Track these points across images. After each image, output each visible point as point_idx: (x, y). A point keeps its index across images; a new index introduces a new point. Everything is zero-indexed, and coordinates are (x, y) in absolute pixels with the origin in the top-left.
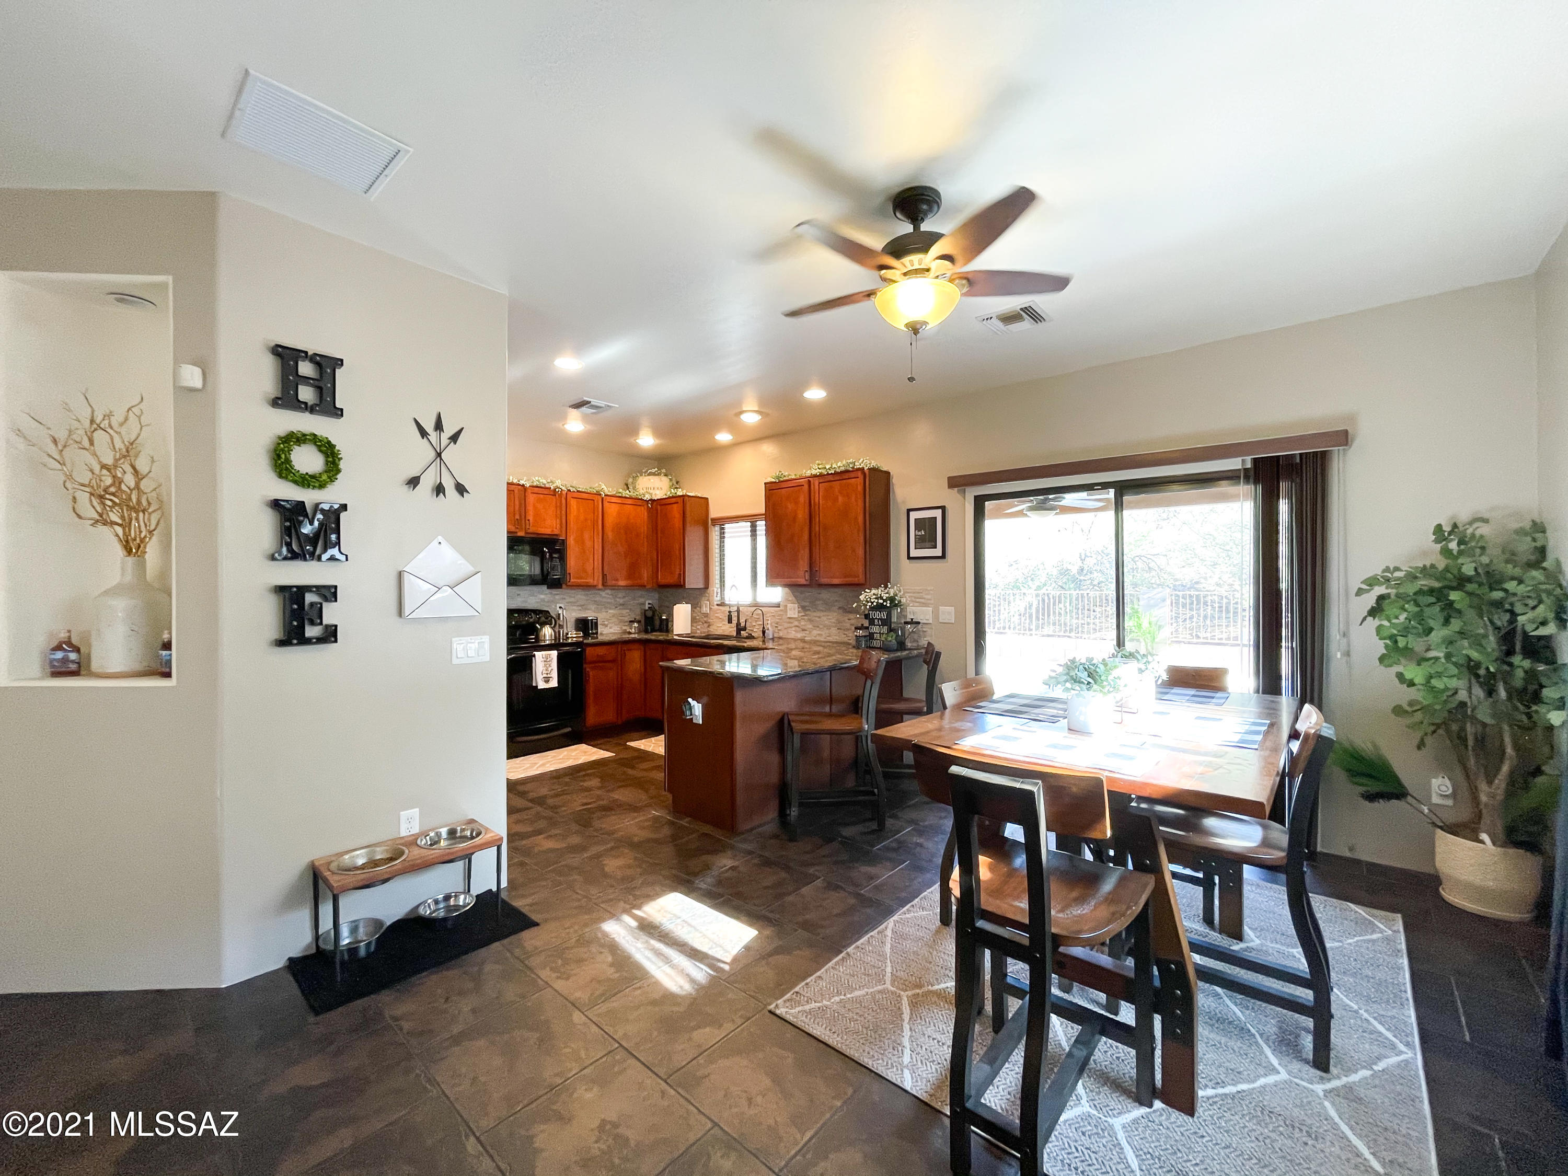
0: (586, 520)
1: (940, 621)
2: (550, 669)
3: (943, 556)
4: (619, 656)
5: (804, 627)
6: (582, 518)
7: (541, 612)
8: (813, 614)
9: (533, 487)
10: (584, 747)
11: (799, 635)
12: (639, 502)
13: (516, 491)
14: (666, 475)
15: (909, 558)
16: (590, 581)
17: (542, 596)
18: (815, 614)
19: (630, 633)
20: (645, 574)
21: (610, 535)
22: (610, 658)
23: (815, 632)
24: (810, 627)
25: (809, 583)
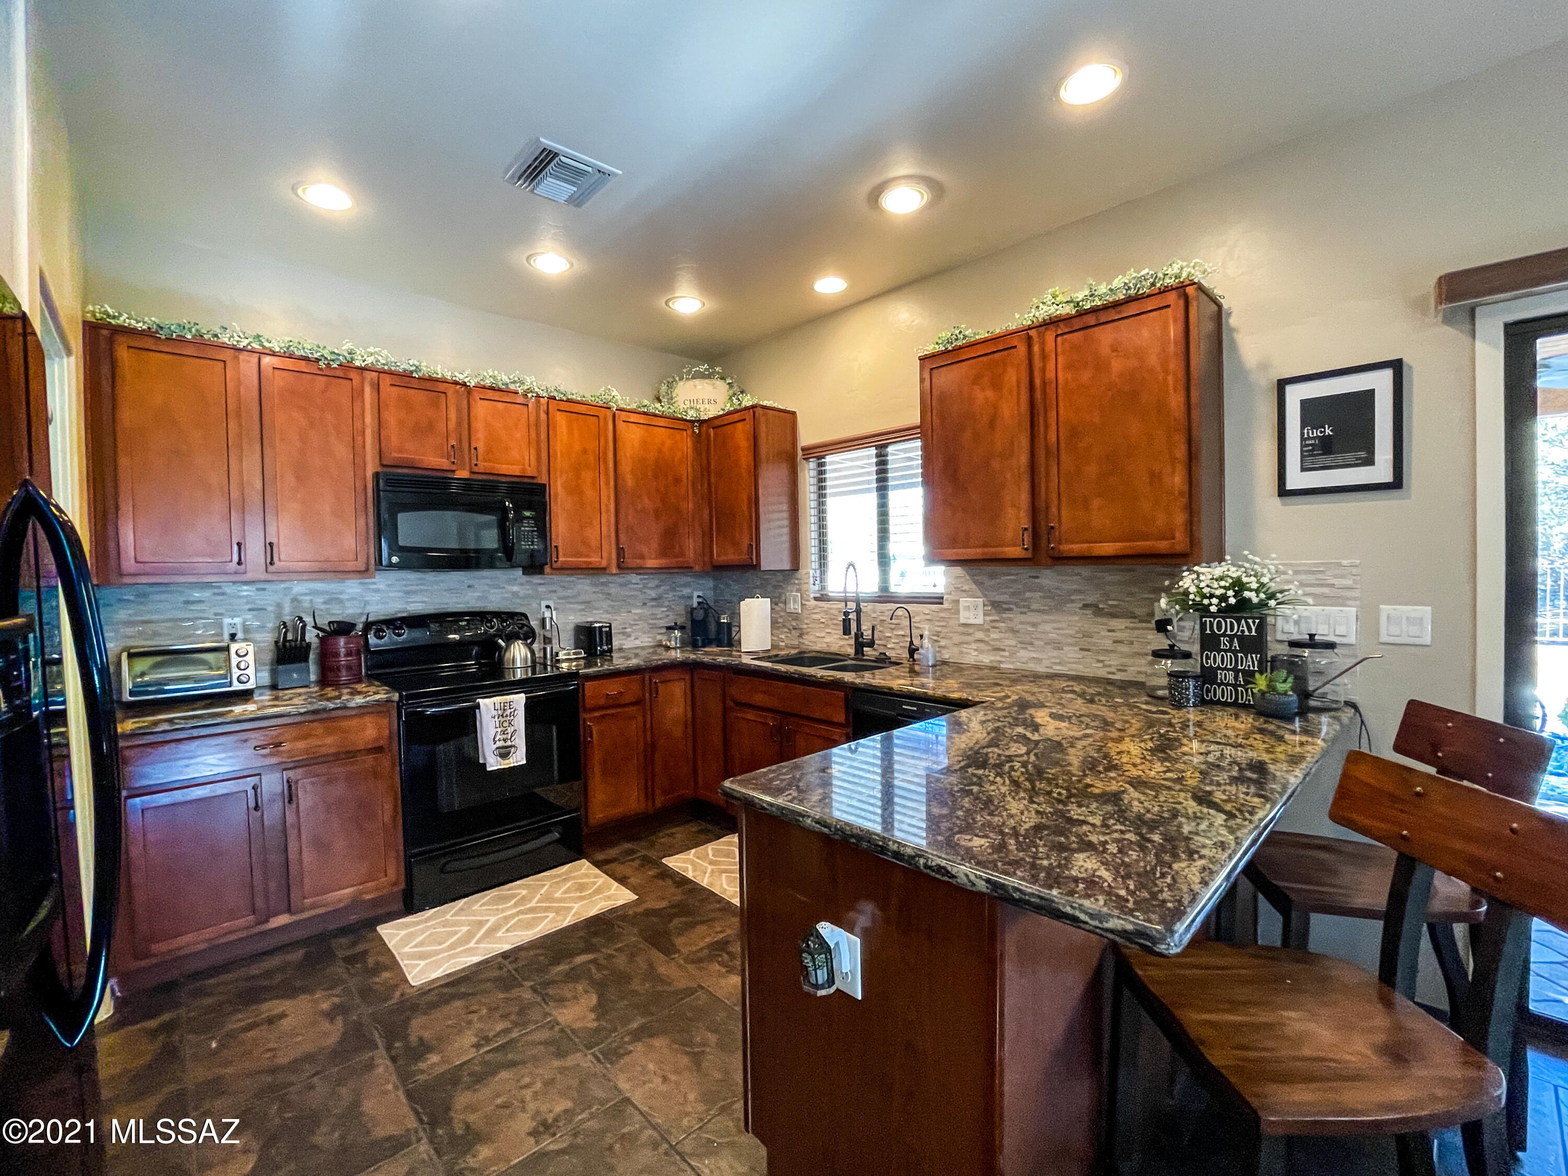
0: (585, 451)
1: (1384, 638)
2: (510, 730)
3: (1397, 483)
4: (647, 695)
5: (997, 644)
6: (577, 447)
7: (512, 615)
8: (1017, 619)
9: (484, 387)
10: (584, 867)
11: (986, 659)
12: (678, 423)
13: (450, 394)
14: (723, 378)
15: (1283, 492)
16: (595, 559)
17: (515, 588)
18: (1024, 618)
19: (668, 648)
20: (691, 547)
21: (629, 481)
22: (627, 699)
23: (1023, 654)
24: (1013, 643)
25: (1029, 555)
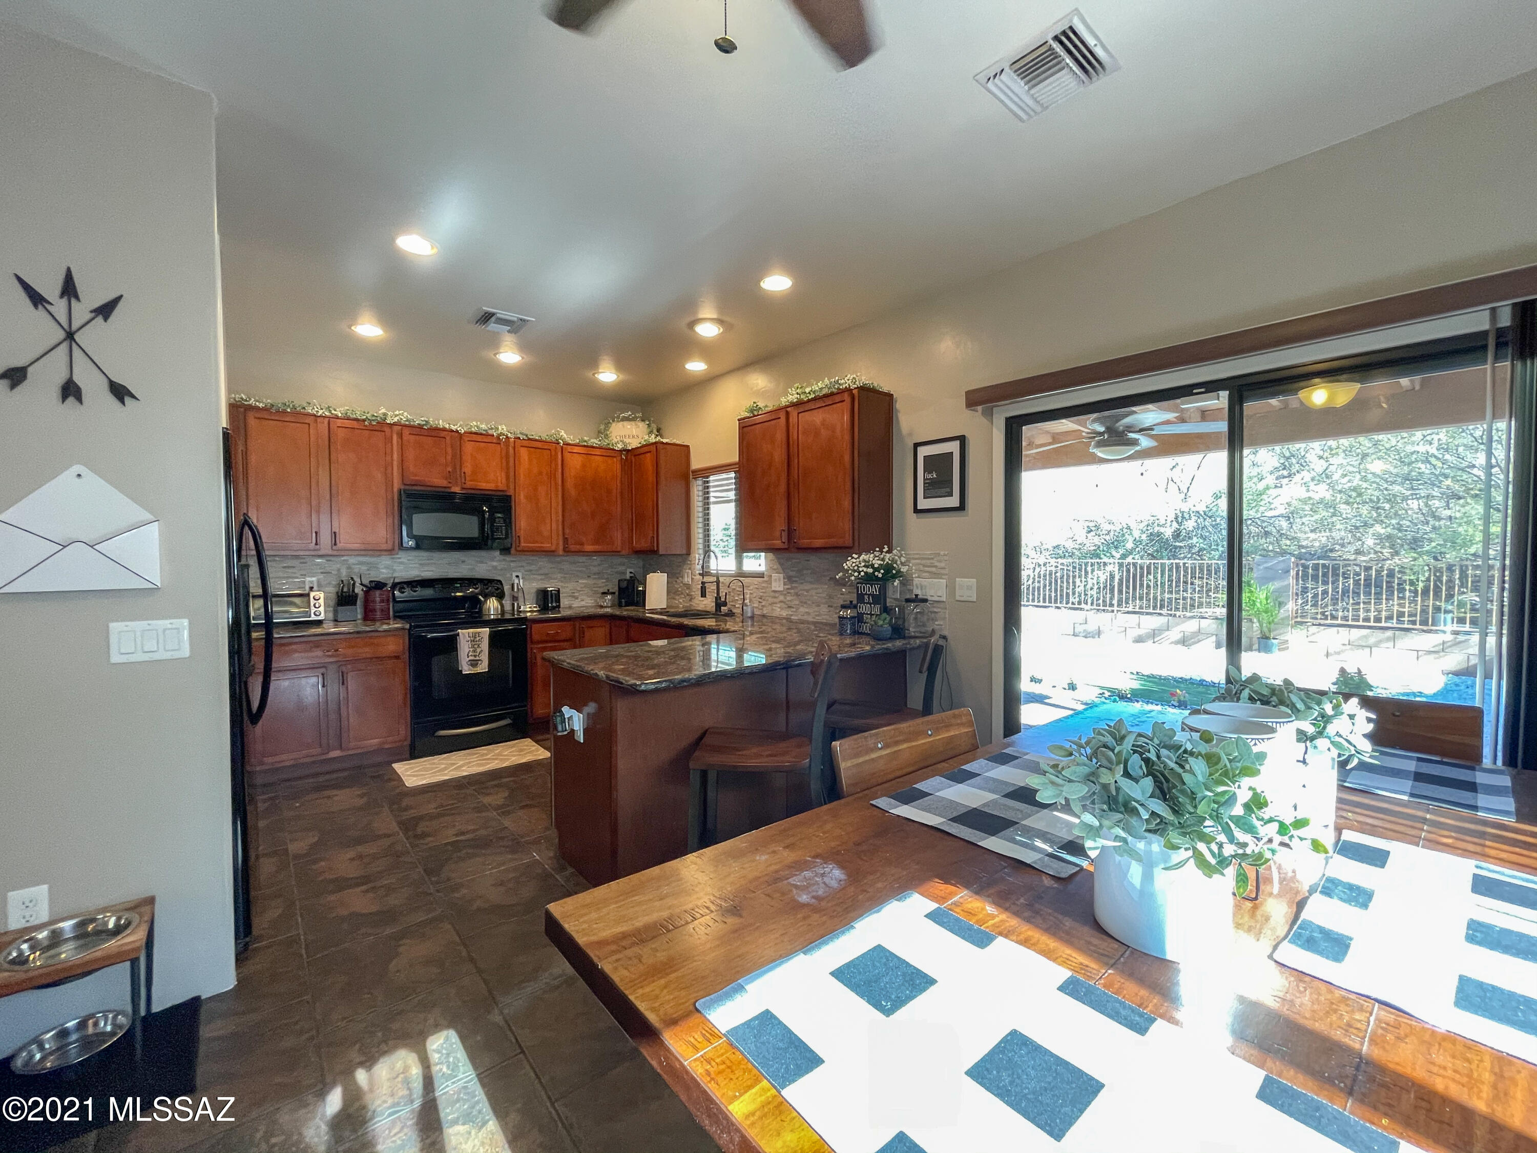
0: (540, 473)
1: (958, 598)
2: (479, 650)
3: (962, 507)
4: (577, 636)
5: (790, 603)
6: (535, 470)
7: (490, 581)
9: (471, 433)
10: (528, 741)
11: (784, 613)
12: (609, 452)
13: (448, 438)
14: (643, 420)
15: (916, 511)
16: (547, 545)
17: (495, 564)
18: (802, 587)
19: (602, 607)
20: (618, 537)
21: (573, 492)
22: (563, 637)
23: (803, 610)
24: (797, 602)
25: (786, 547)
